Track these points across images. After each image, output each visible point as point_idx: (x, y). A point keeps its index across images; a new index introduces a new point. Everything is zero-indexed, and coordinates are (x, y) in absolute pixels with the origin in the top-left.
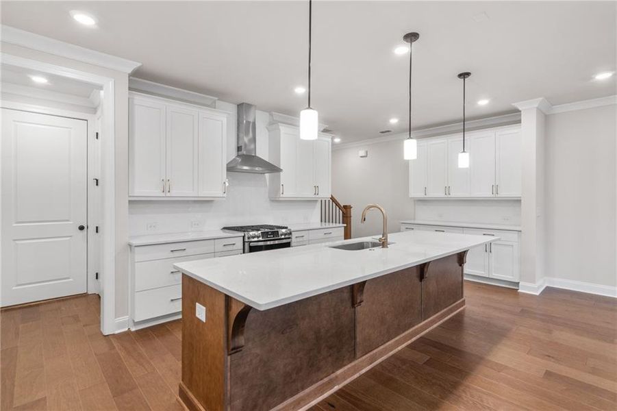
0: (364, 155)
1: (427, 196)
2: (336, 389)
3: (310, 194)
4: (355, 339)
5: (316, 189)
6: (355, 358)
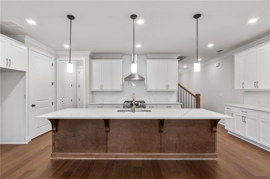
0: (217, 65)
1: (244, 89)
2: (94, 159)
3: (164, 88)
4: (107, 145)
5: (168, 86)
6: (107, 152)
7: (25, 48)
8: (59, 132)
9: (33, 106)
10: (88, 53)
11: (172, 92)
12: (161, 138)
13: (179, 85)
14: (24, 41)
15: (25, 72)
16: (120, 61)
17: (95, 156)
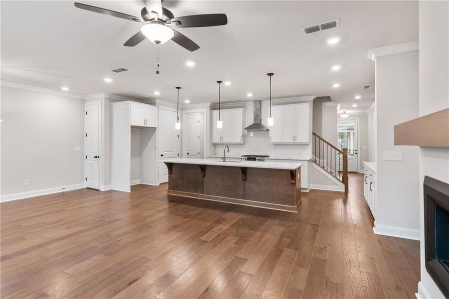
2: (194, 197)
3: (290, 141)
4: (203, 187)
5: (295, 137)
6: (203, 193)
7: (156, 109)
8: (173, 174)
9: (162, 155)
10: (208, 105)
11: (306, 145)
12: (244, 186)
13: (314, 134)
14: (155, 103)
15: (156, 128)
16: (240, 110)
17: (196, 196)
